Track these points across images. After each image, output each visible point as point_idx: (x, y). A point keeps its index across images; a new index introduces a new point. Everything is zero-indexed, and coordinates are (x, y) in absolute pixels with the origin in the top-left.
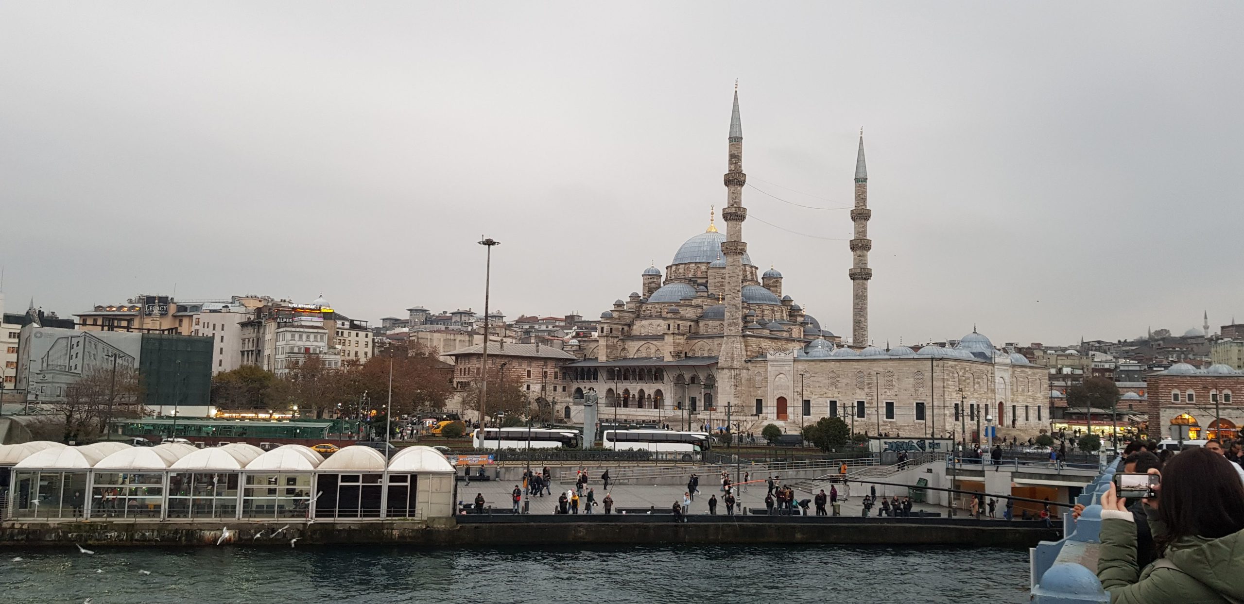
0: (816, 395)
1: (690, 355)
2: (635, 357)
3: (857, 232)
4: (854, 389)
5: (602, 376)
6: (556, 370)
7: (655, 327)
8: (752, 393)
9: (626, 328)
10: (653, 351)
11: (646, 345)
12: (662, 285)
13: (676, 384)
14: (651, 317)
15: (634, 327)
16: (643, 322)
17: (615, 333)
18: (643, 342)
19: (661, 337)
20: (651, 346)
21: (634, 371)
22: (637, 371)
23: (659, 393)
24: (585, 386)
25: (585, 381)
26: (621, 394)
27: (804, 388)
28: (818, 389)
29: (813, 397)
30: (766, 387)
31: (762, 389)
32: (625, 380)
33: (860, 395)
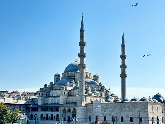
0: (108, 115)
1: (68, 102)
2: (51, 103)
3: (122, 62)
4: (120, 112)
5: (39, 110)
6: (24, 108)
7: (57, 93)
8: (88, 115)
9: (48, 93)
10: (56, 101)
11: (54, 99)
12: (60, 79)
13: (63, 112)
14: (56, 90)
15: (51, 93)
16: (54, 91)
17: (44, 95)
18: (53, 98)
19: (59, 96)
20: (56, 99)
21: (50, 108)
22: (51, 108)
23: (58, 115)
24: (34, 113)
25: (34, 112)
26: (45, 116)
27: (105, 112)
28: (109, 113)
29: (107, 115)
30: (92, 112)
31: (91, 113)
32: (47, 111)
33: (122, 114)
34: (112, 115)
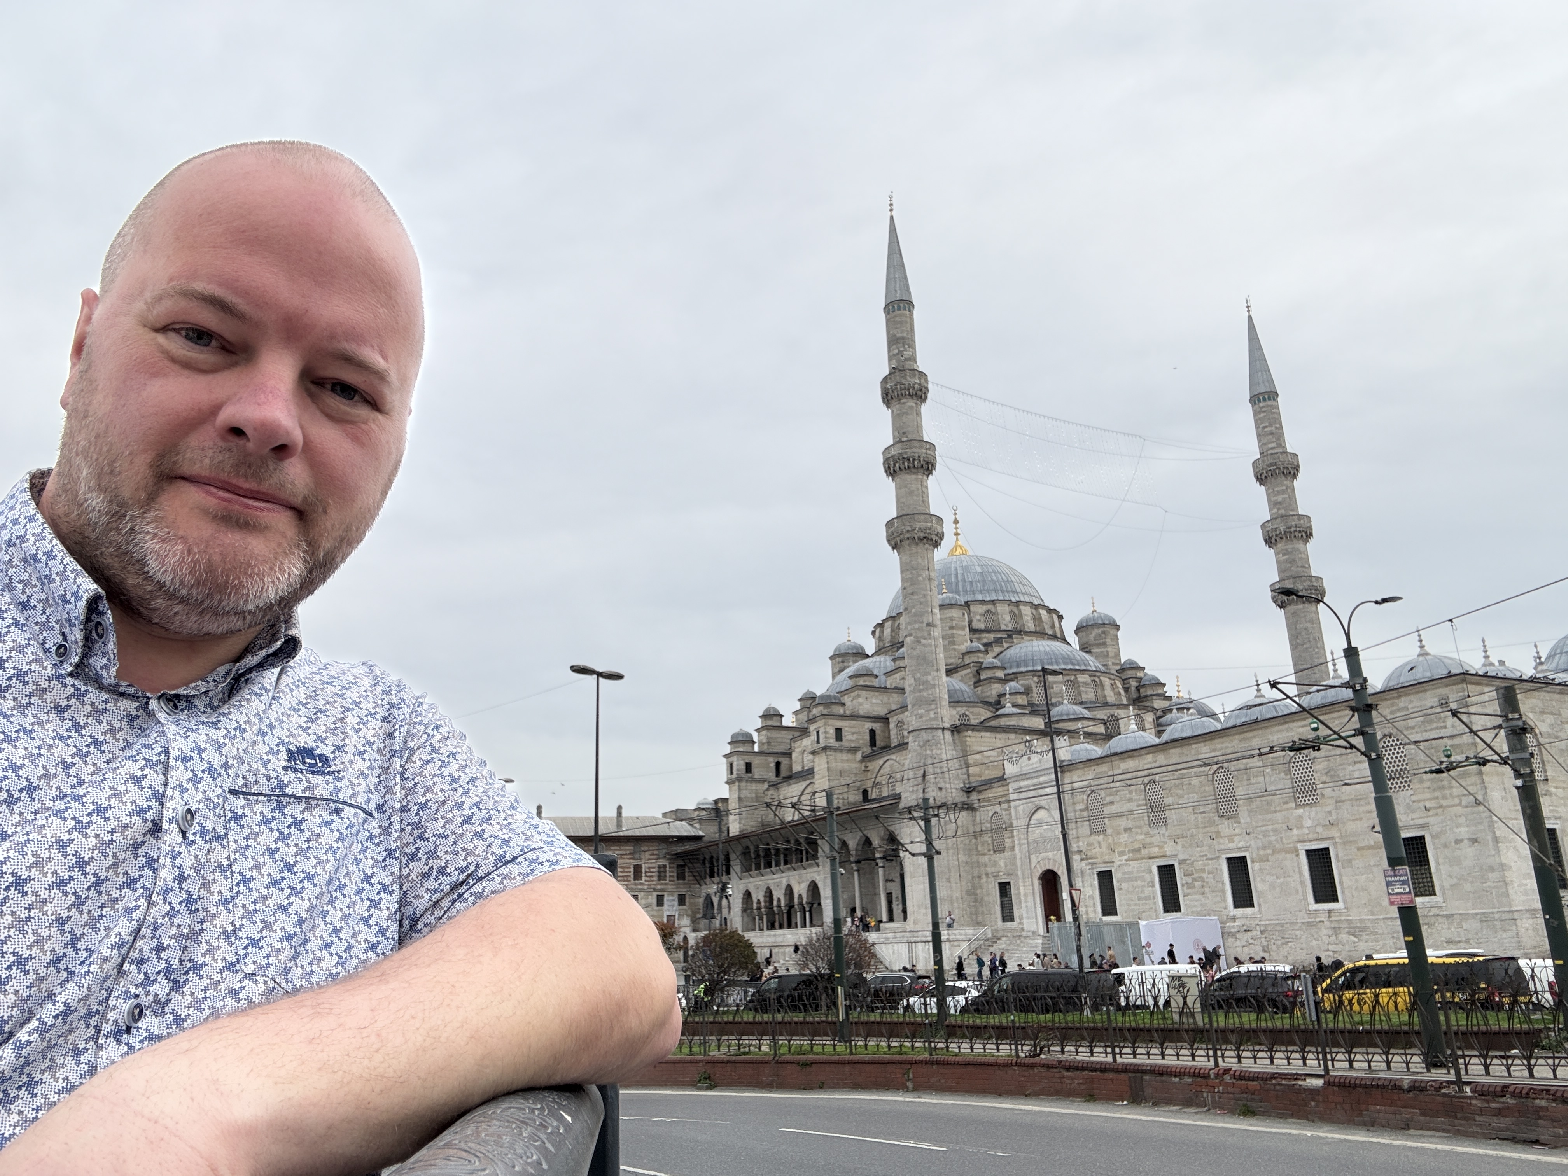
0: (1122, 854)
1: (872, 795)
2: (795, 817)
3: (1273, 504)
4: (1212, 823)
5: (737, 864)
8: (989, 870)
9: (784, 761)
15: (795, 756)
17: (757, 773)
23: (814, 888)
24: (715, 888)
25: (713, 878)
26: (762, 899)
27: (1094, 839)
28: (1124, 838)
29: (1118, 860)
30: (1013, 848)
31: (1007, 854)
32: (765, 868)
33: (1231, 838)
34: (1155, 851)
